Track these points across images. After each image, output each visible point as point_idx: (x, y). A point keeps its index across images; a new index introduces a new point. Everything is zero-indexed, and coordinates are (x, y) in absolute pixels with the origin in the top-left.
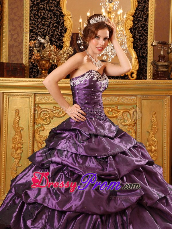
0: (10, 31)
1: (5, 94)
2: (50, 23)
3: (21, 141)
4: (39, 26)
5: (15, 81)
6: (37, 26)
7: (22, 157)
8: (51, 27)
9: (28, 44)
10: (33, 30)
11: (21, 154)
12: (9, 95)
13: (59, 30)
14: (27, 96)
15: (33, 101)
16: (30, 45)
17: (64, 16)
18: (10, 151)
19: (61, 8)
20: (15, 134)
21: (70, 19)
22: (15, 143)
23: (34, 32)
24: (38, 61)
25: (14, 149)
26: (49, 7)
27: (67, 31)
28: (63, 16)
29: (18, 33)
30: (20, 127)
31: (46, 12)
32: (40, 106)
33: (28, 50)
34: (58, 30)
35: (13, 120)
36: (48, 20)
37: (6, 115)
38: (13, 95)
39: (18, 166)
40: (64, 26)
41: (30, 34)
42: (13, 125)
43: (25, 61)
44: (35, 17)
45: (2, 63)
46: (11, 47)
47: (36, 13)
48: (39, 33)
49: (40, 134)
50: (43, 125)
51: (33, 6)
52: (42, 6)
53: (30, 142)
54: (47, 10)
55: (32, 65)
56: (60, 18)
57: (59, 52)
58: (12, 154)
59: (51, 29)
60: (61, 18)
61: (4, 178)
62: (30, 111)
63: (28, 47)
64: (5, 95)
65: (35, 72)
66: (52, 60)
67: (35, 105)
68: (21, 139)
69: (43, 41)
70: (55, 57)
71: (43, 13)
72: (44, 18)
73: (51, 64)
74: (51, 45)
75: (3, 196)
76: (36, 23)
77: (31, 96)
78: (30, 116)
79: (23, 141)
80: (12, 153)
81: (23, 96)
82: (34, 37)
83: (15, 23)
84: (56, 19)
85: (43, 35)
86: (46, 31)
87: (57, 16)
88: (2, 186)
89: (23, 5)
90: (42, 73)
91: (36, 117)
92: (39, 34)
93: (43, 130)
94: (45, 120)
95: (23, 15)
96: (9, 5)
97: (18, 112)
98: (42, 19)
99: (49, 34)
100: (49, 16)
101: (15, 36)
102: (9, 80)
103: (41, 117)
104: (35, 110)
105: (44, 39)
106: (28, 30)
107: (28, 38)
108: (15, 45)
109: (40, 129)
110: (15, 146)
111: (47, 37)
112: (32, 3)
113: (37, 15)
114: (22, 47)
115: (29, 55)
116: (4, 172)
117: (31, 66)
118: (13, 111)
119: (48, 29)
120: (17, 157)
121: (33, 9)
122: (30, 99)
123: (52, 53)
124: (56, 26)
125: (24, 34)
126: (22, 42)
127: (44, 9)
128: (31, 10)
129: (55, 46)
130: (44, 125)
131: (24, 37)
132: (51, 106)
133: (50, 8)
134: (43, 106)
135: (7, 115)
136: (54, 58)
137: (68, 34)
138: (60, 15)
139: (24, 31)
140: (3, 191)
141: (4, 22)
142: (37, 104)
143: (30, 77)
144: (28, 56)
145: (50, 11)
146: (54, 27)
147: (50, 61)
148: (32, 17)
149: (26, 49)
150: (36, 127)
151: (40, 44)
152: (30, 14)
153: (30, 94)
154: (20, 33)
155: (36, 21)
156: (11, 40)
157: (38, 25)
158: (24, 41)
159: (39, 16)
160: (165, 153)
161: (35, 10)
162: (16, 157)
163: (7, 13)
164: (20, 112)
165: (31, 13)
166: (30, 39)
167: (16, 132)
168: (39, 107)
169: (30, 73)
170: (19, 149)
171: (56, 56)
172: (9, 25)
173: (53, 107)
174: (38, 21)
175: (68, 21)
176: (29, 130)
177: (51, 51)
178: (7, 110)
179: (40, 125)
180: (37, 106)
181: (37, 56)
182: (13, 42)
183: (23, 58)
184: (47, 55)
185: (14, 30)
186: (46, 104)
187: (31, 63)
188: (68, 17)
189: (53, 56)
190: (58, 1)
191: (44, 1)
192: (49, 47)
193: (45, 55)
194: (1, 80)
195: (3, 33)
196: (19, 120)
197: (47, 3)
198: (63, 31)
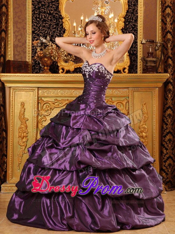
0: (14, 33)
1: (11, 88)
2: (50, 25)
3: (27, 130)
4: (41, 28)
5: (21, 76)
6: (39, 28)
7: (27, 145)
8: (51, 28)
9: (31, 44)
10: (35, 31)
11: (27, 142)
12: (15, 89)
13: (59, 31)
14: (32, 90)
15: (36, 94)
16: (32, 44)
17: (63, 18)
18: (16, 140)
19: (60, 11)
20: (21, 124)
21: (68, 21)
22: (21, 132)
23: (36, 34)
24: (41, 58)
25: (20, 138)
26: (49, 10)
27: (66, 31)
28: (62, 18)
29: (21, 35)
30: (25, 118)
31: (46, 15)
32: (43, 99)
33: (31, 49)
35: (19, 112)
36: (48, 23)
37: (13, 108)
38: (18, 89)
39: (24, 153)
40: (62, 27)
41: (32, 35)
42: (20, 116)
43: (29, 59)
44: (36, 19)
45: (9, 61)
46: (15, 47)
47: (38, 16)
48: (41, 34)
49: (42, 124)
50: (45, 116)
51: (34, 10)
52: (43, 10)
53: (35, 131)
54: (47, 13)
55: (34, 63)
56: (59, 20)
57: (60, 49)
58: (18, 142)
59: (51, 30)
60: (60, 20)
61: (11, 164)
62: (34, 103)
63: (31, 47)
64: (11, 90)
65: (37, 69)
67: (39, 98)
68: (27, 129)
69: (44, 41)
70: (57, 54)
71: (44, 16)
72: (45, 21)
73: (52, 61)
74: (52, 44)
75: (11, 179)
76: (38, 25)
77: (35, 90)
78: (34, 108)
79: (28, 131)
80: (18, 141)
81: (28, 90)
82: (36, 37)
83: (19, 26)
84: (55, 21)
85: (44, 35)
86: (46, 32)
87: (57, 19)
88: (10, 171)
89: (26, 9)
90: (44, 69)
91: (40, 109)
92: (41, 35)
93: (45, 121)
94: (47, 111)
95: (26, 18)
96: (14, 9)
97: (23, 104)
98: (43, 21)
99: (49, 35)
100: (49, 18)
101: (19, 37)
102: (16, 76)
103: (44, 109)
104: (38, 103)
105: (46, 39)
106: (31, 31)
107: (31, 39)
108: (19, 45)
109: (43, 119)
110: (21, 135)
111: (48, 37)
112: (34, 8)
113: (39, 18)
114: (26, 47)
115: (32, 54)
116: (12, 159)
117: (34, 64)
118: (19, 103)
119: (48, 30)
120: (24, 144)
121: (34, 12)
122: (34, 92)
123: (54, 51)
124: (55, 28)
125: (27, 35)
126: (26, 42)
127: (45, 12)
128: (34, 14)
129: (56, 46)
131: (27, 38)
132: (53, 98)
133: (50, 12)
134: (45, 99)
135: (14, 107)
137: (66, 34)
138: (59, 18)
139: (27, 32)
140: (11, 175)
141: (9, 25)
142: (40, 97)
143: (33, 73)
144: (30, 55)
145: (50, 14)
146: (54, 29)
147: (52, 58)
148: (34, 20)
149: (29, 48)
150: (40, 118)
151: (42, 43)
152: (32, 17)
153: (34, 88)
154: (24, 35)
155: (37, 24)
156: (16, 41)
157: (40, 26)
158: (27, 41)
159: (40, 19)
160: (154, 139)
161: (37, 14)
162: (22, 144)
163: (12, 17)
164: (25, 105)
165: (33, 16)
166: (32, 39)
167: (22, 122)
168: (42, 99)
169: (33, 70)
170: (25, 137)
172: (13, 27)
173: (55, 100)
174: (39, 23)
175: (67, 23)
176: (33, 120)
177: (53, 49)
178: (14, 102)
179: (42, 116)
180: (40, 99)
181: (41, 54)
182: (17, 43)
183: (26, 56)
184: (49, 53)
185: (18, 32)
186: (48, 97)
187: (34, 61)
188: (66, 19)
189: (54, 53)
190: (57, 5)
191: (44, 5)
192: (51, 45)
193: (47, 53)
194: (8, 76)
195: (8, 35)
196: (24, 112)
197: (48, 7)
198: (62, 32)
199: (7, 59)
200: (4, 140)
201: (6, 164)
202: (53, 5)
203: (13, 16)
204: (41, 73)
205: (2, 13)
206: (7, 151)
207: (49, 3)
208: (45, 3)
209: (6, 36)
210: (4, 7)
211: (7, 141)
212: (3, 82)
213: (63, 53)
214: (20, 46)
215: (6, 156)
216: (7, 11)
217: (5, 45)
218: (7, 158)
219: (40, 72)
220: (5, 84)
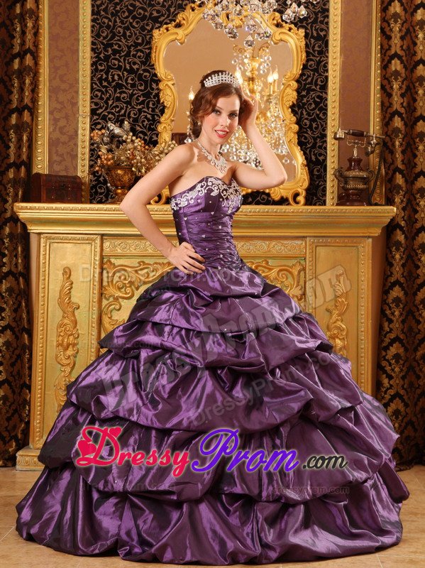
0: (51, 113)
1: (42, 236)
2: (132, 95)
3: (76, 330)
4: (110, 102)
5: (63, 210)
6: (106, 102)
7: (77, 363)
8: (134, 103)
9: (87, 137)
10: (97, 109)
11: (75, 357)
12: (50, 239)
13: (150, 109)
14: (87, 240)
15: (98, 249)
16: (91, 138)
17: (160, 81)
18: (52, 351)
19: (153, 65)
20: (64, 317)
21: (172, 87)
22: (62, 334)
23: (99, 115)
24: (109, 169)
25: (60, 347)
26: (129, 63)
27: (166, 111)
28: (158, 81)
29: (67, 117)
30: (73, 303)
31: (123, 74)
32: (113, 260)
33: (87, 150)
34: (148, 108)
35: (58, 289)
36: (127, 91)
37: (44, 280)
38: (58, 238)
39: (69, 381)
40: (159, 100)
41: (91, 119)
42: (60, 298)
43: (82, 171)
44: (101, 84)
45: (38, 175)
46: (53, 144)
47: (104, 76)
48: (110, 116)
49: (111, 317)
50: (118, 299)
51: (97, 61)
52: (116, 62)
53: (93, 333)
54: (125, 69)
55: (96, 180)
56: (151, 85)
57: (151, 150)
58: (57, 357)
59: (133, 107)
60: (154, 86)
61: (40, 406)
63: (87, 144)
64: (42, 239)
65: (101, 194)
66: (137, 167)
67: (103, 259)
68: (75, 327)
69: (117, 131)
70: (143, 160)
71: (118, 75)
72: (119, 86)
74: (134, 138)
75: (39, 440)
76: (103, 96)
77: (94, 240)
78: (92, 281)
79: (80, 332)
80: (57, 355)
81: (79, 240)
82: (99, 123)
83: (62, 97)
84: (143, 88)
85: (118, 119)
86: (123, 112)
87: (146, 82)
88: (38, 421)
89: (78, 60)
90: (117, 194)
92: (110, 119)
93: (119, 310)
94: (122, 288)
95: (77, 81)
96: (51, 60)
97: (67, 273)
99: (129, 117)
100: (130, 81)
101: (62, 123)
102: (52, 209)
103: (114, 283)
104: (102, 269)
105: (121, 126)
106: (88, 110)
107: (88, 126)
108: (62, 140)
109: (113, 306)
110: (63, 341)
111: (126, 122)
112: (96, 57)
113: (106, 80)
114: (76, 145)
115: (90, 160)
116: (41, 394)
117: (94, 183)
118: (58, 270)
119: (127, 107)
120: (67, 362)
121: (97, 68)
122: (93, 246)
123: (137, 153)
124: (143, 102)
125: (80, 119)
126: (76, 132)
127: (119, 68)
128: (95, 71)
129: (143, 142)
130: (120, 300)
131: (80, 125)
132: (134, 260)
133: (131, 67)
134: (118, 260)
135: (47, 279)
136: (141, 162)
137: (167, 117)
138: (152, 80)
139: (81, 112)
140: (40, 431)
141: (40, 95)
142: (107, 256)
143: (91, 203)
144: (87, 162)
145: (131, 71)
146: (140, 104)
147: (133, 169)
148: (96, 84)
149: (84, 148)
150: (105, 302)
151: (113, 137)
152: (92, 79)
153: (92, 236)
154: (72, 117)
155: (103, 93)
156: (54, 130)
157: (108, 99)
158: (80, 132)
159: (109, 83)
160: (362, 353)
161: (101, 71)
162: (65, 362)
163: (47, 77)
164: (72, 273)
165: (94, 76)
166: (91, 128)
167: (64, 313)
168: (110, 262)
169: (91, 196)
170: (71, 346)
171: (146, 158)
172: (50, 101)
173: (139, 263)
174: (107, 91)
175: (168, 91)
176: (91, 308)
177: (135, 148)
178: (47, 268)
179: (111, 299)
180: (105, 260)
181: (108, 160)
182: (57, 135)
183: (77, 165)
184: (128, 158)
185: (60, 111)
186: (125, 256)
187: (95, 176)
188: (167, 83)
189: (138, 158)
190: (147, 51)
191: (119, 52)
192: (132, 141)
193: (122, 158)
194: (35, 208)
195: (37, 117)
196: (70, 289)
197: (126, 56)
198: (157, 111)
199: (35, 171)
200: (25, 353)
201: (29, 406)
202: (137, 51)
203: (49, 77)
204: (110, 203)
205: (25, 70)
206: (30, 376)
207: (129, 47)
208: (120, 46)
209: (32, 120)
210: (28, 55)
211: (31, 355)
212: (23, 221)
213: (157, 158)
214: (63, 142)
215: (29, 388)
216: (36, 64)
217: (30, 140)
218: (30, 392)
219: (107, 200)
220: (29, 228)
